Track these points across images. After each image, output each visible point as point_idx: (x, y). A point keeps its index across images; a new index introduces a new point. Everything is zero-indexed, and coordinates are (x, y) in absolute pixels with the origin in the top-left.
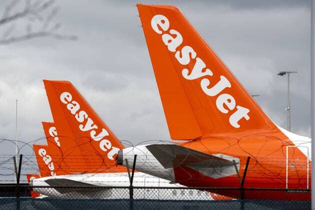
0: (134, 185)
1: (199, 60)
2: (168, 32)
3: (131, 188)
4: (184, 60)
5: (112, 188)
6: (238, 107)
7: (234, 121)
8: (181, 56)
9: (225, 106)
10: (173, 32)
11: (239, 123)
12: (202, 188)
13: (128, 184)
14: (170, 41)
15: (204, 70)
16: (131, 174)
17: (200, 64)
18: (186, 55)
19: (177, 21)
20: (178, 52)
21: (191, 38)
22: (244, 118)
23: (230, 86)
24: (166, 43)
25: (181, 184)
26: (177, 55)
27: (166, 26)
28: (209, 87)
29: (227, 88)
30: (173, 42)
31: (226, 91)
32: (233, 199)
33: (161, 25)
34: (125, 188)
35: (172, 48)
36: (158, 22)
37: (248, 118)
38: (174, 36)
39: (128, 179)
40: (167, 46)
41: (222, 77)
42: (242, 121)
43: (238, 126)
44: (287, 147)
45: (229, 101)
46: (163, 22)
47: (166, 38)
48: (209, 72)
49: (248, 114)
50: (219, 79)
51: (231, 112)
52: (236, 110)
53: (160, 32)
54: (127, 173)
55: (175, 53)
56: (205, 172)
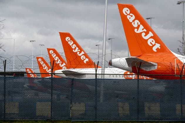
0: (97, 73)
1: (141, 25)
2: (129, 14)
3: (96, 74)
4: (135, 25)
5: (85, 74)
6: (156, 44)
7: (154, 49)
8: (134, 24)
9: (151, 43)
10: (131, 14)
11: (156, 50)
12: (142, 74)
13: (95, 73)
14: (130, 18)
15: (143, 29)
16: (96, 69)
17: (141, 27)
18: (136, 24)
19: (133, 11)
20: (133, 22)
21: (138, 17)
22: (158, 48)
23: (153, 35)
24: (129, 19)
25: (134, 73)
26: (133, 24)
27: (128, 12)
28: (145, 36)
29: (152, 36)
30: (131, 18)
31: (151, 37)
32: (154, 79)
33: (127, 12)
34: (94, 74)
35: (131, 21)
36: (126, 10)
37: (160, 48)
38: (132, 16)
39: (95, 71)
40: (129, 20)
41: (150, 32)
42: (157, 49)
43: (156, 51)
44: (175, 59)
45: (153, 41)
46: (127, 10)
47: (128, 17)
48: (145, 30)
49: (160, 46)
50: (149, 33)
51: (153, 46)
52: (155, 45)
53: (126, 15)
54: (94, 69)
55: (132, 23)
56: (144, 69)
